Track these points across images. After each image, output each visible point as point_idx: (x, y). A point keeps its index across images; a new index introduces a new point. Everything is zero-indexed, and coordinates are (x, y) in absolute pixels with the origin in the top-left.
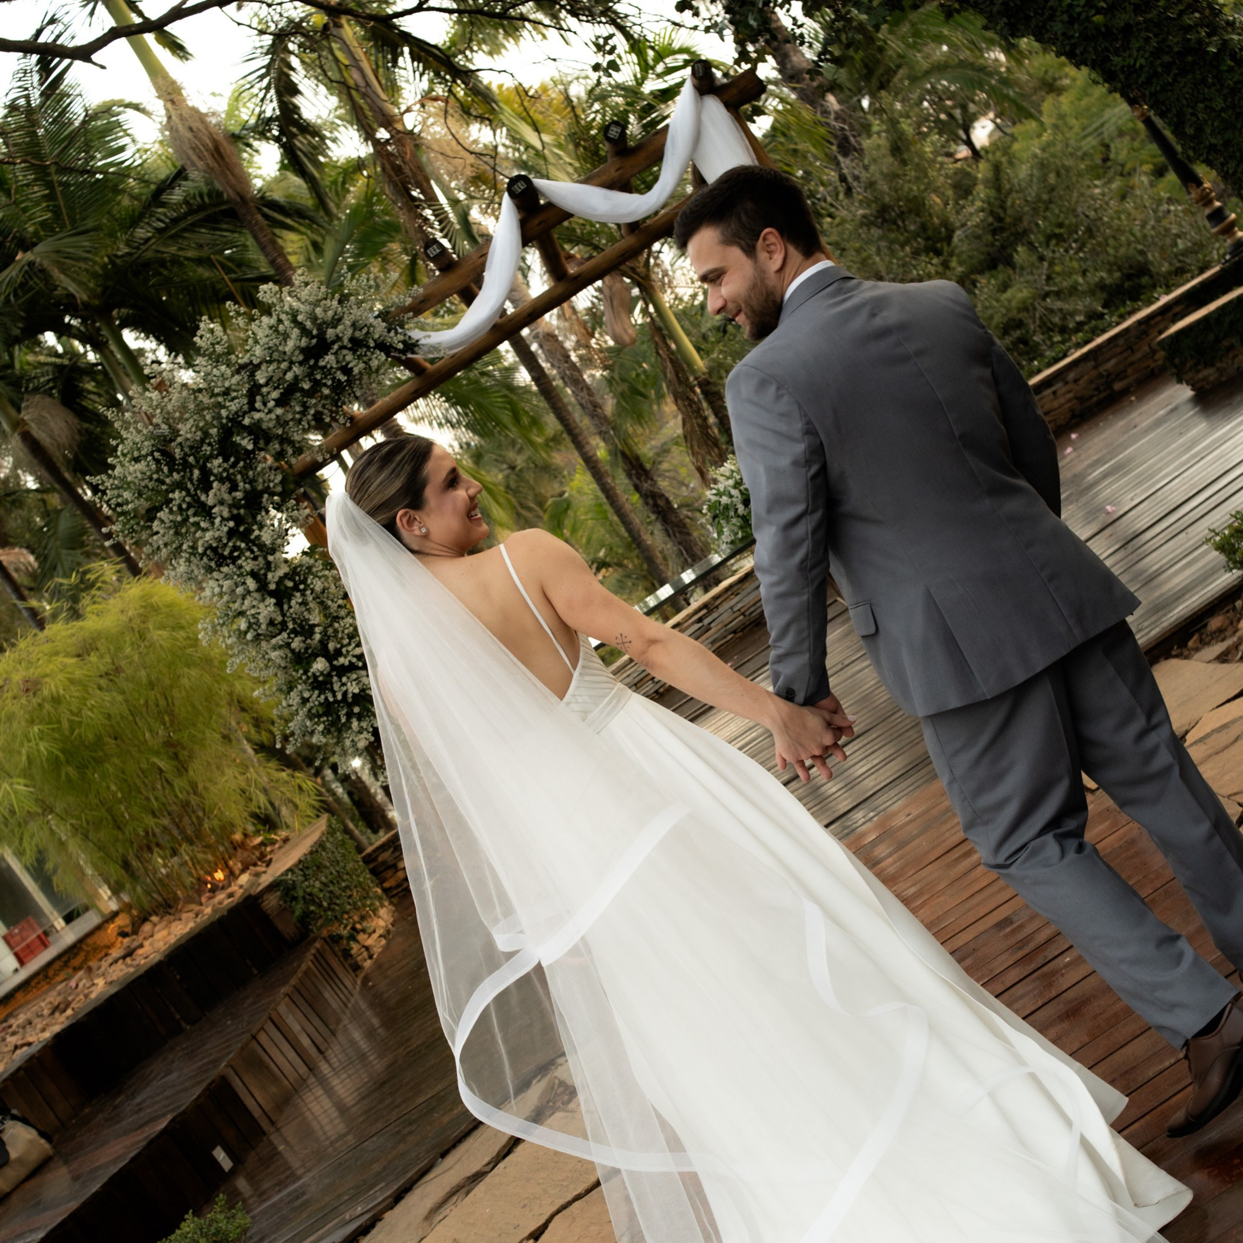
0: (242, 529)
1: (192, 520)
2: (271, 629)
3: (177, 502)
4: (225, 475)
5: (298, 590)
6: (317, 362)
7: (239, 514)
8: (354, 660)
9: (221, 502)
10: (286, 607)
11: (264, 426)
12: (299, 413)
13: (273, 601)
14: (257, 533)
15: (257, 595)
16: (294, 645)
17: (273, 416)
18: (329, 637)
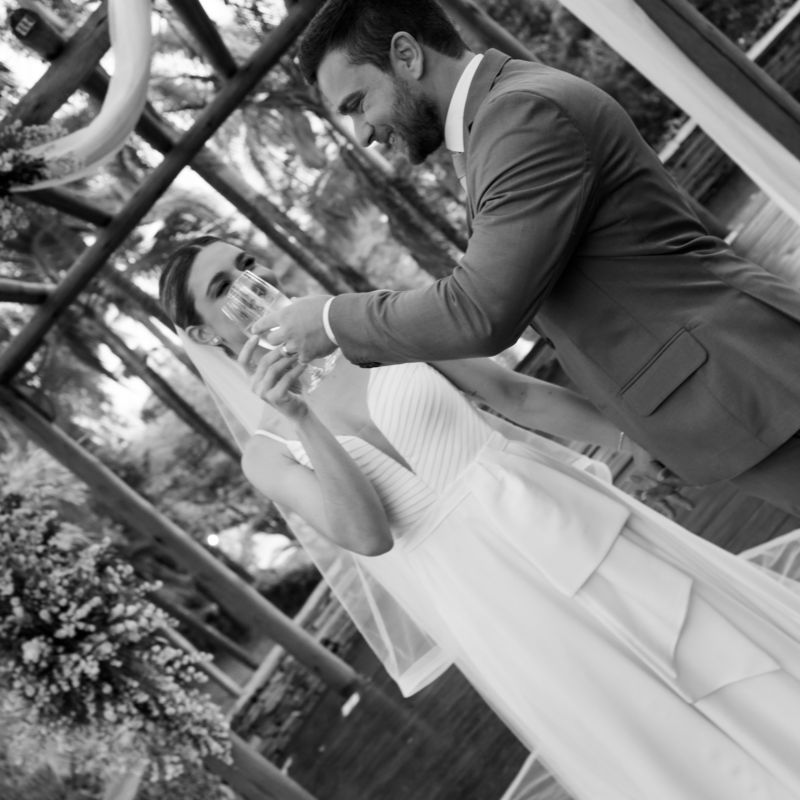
8: (81, 626)
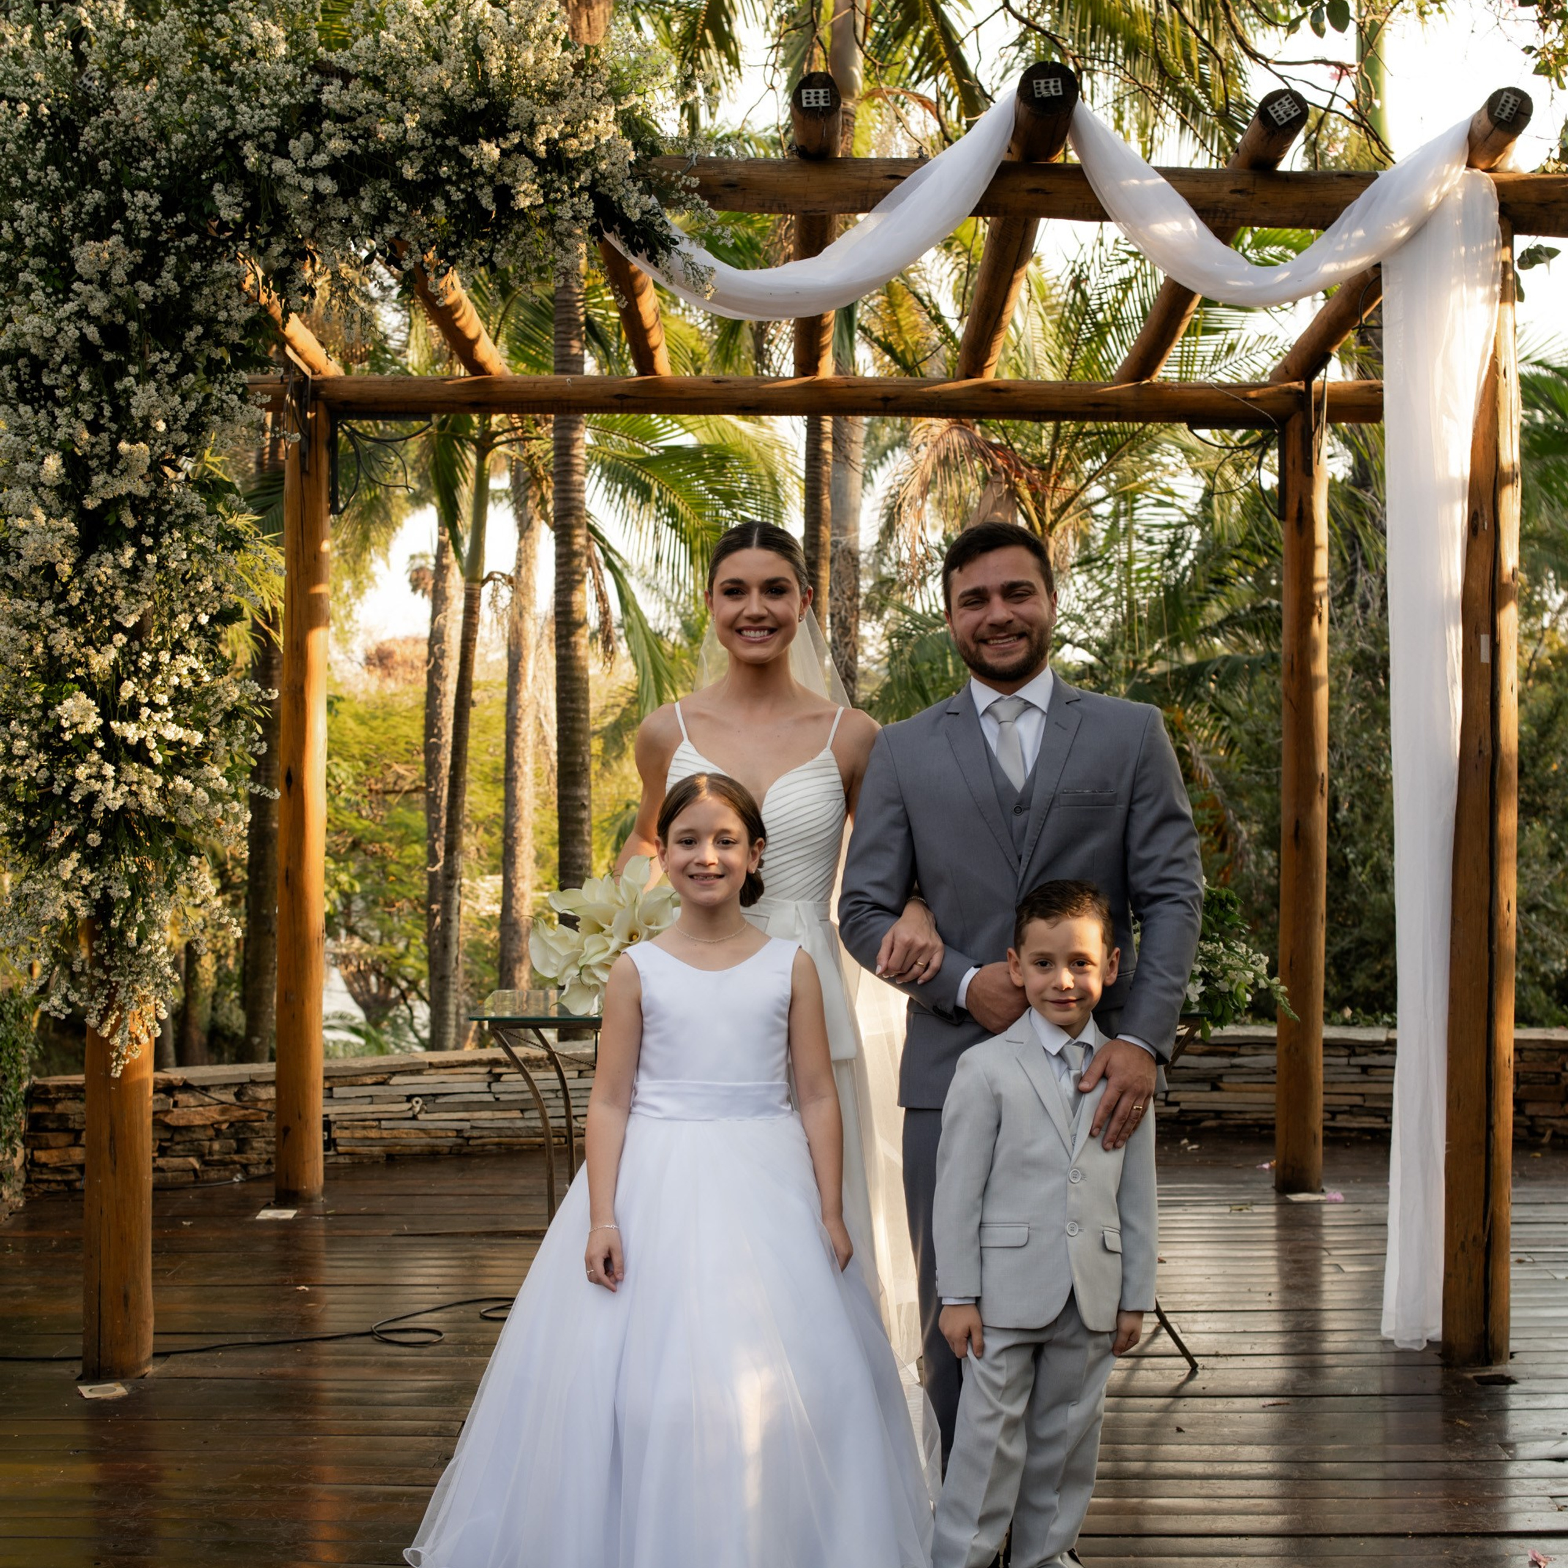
0: (108, 357)
1: (25, 277)
2: (35, 580)
3: (22, 227)
4: (144, 234)
5: (136, 544)
6: (463, 145)
7: (123, 328)
9: (104, 282)
10: (94, 558)
11: (283, 195)
12: (366, 216)
13: (73, 529)
14: (129, 381)
15: (49, 497)
16: (53, 639)
17: (308, 184)
18: (138, 670)
